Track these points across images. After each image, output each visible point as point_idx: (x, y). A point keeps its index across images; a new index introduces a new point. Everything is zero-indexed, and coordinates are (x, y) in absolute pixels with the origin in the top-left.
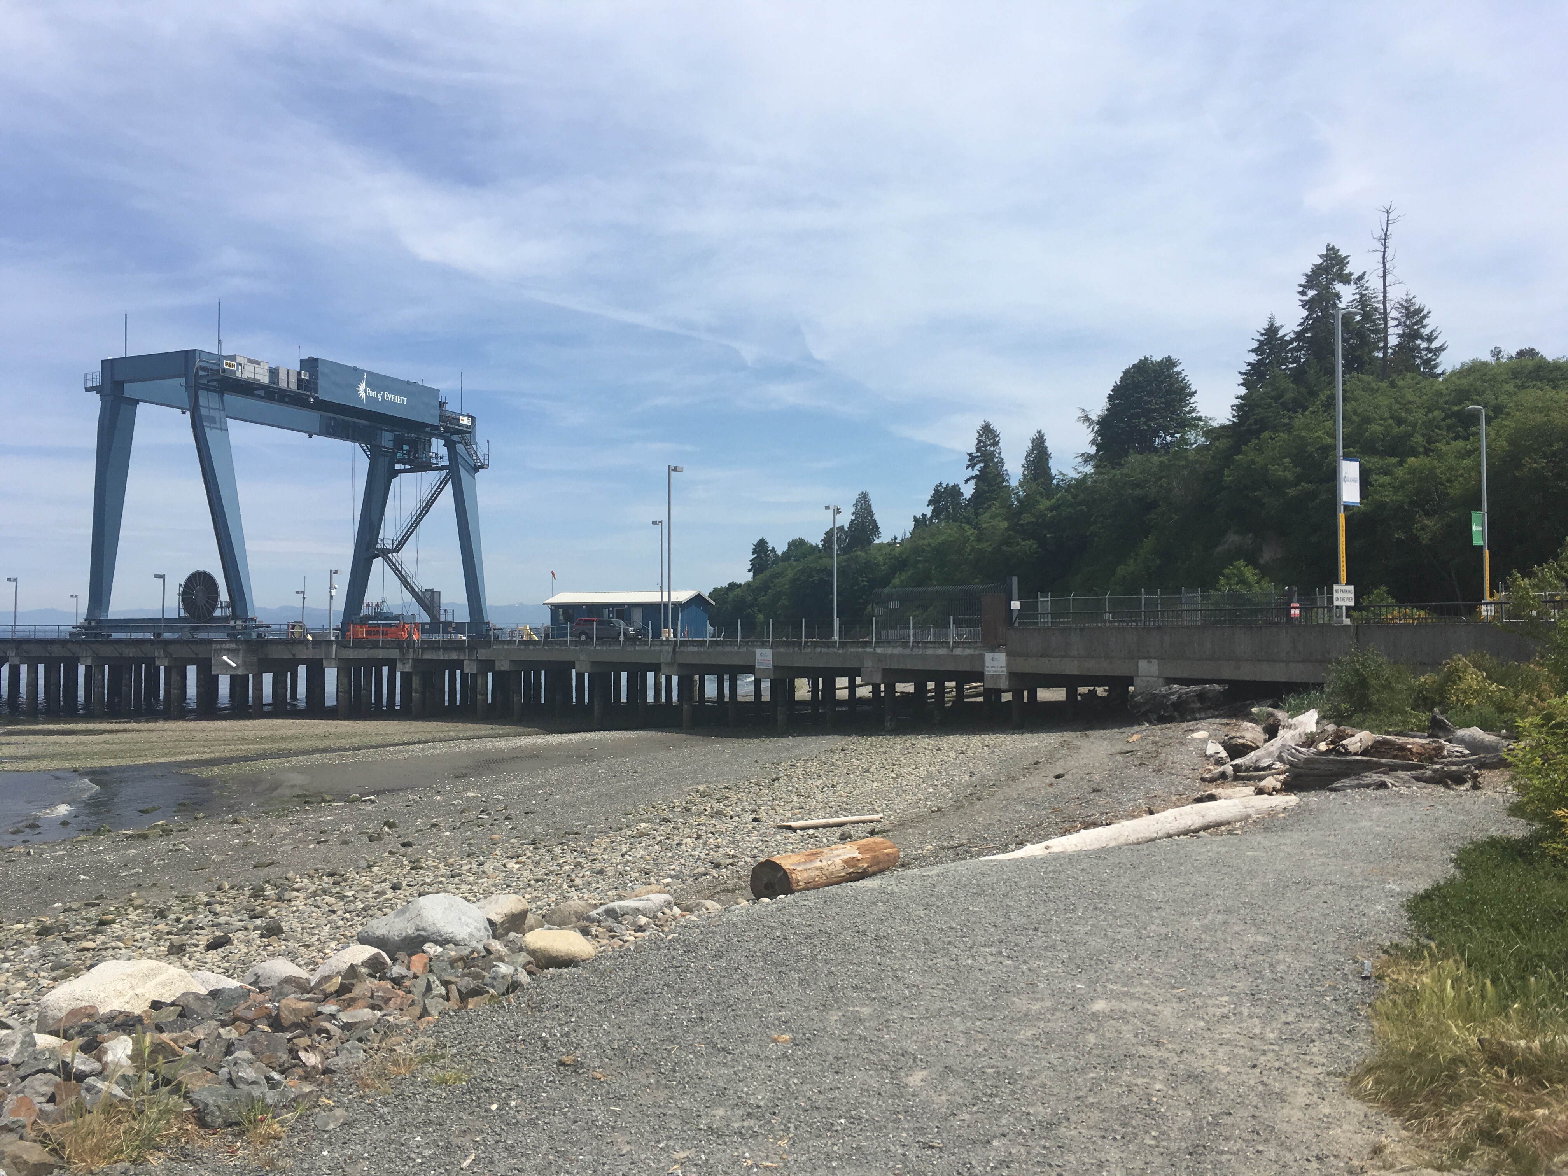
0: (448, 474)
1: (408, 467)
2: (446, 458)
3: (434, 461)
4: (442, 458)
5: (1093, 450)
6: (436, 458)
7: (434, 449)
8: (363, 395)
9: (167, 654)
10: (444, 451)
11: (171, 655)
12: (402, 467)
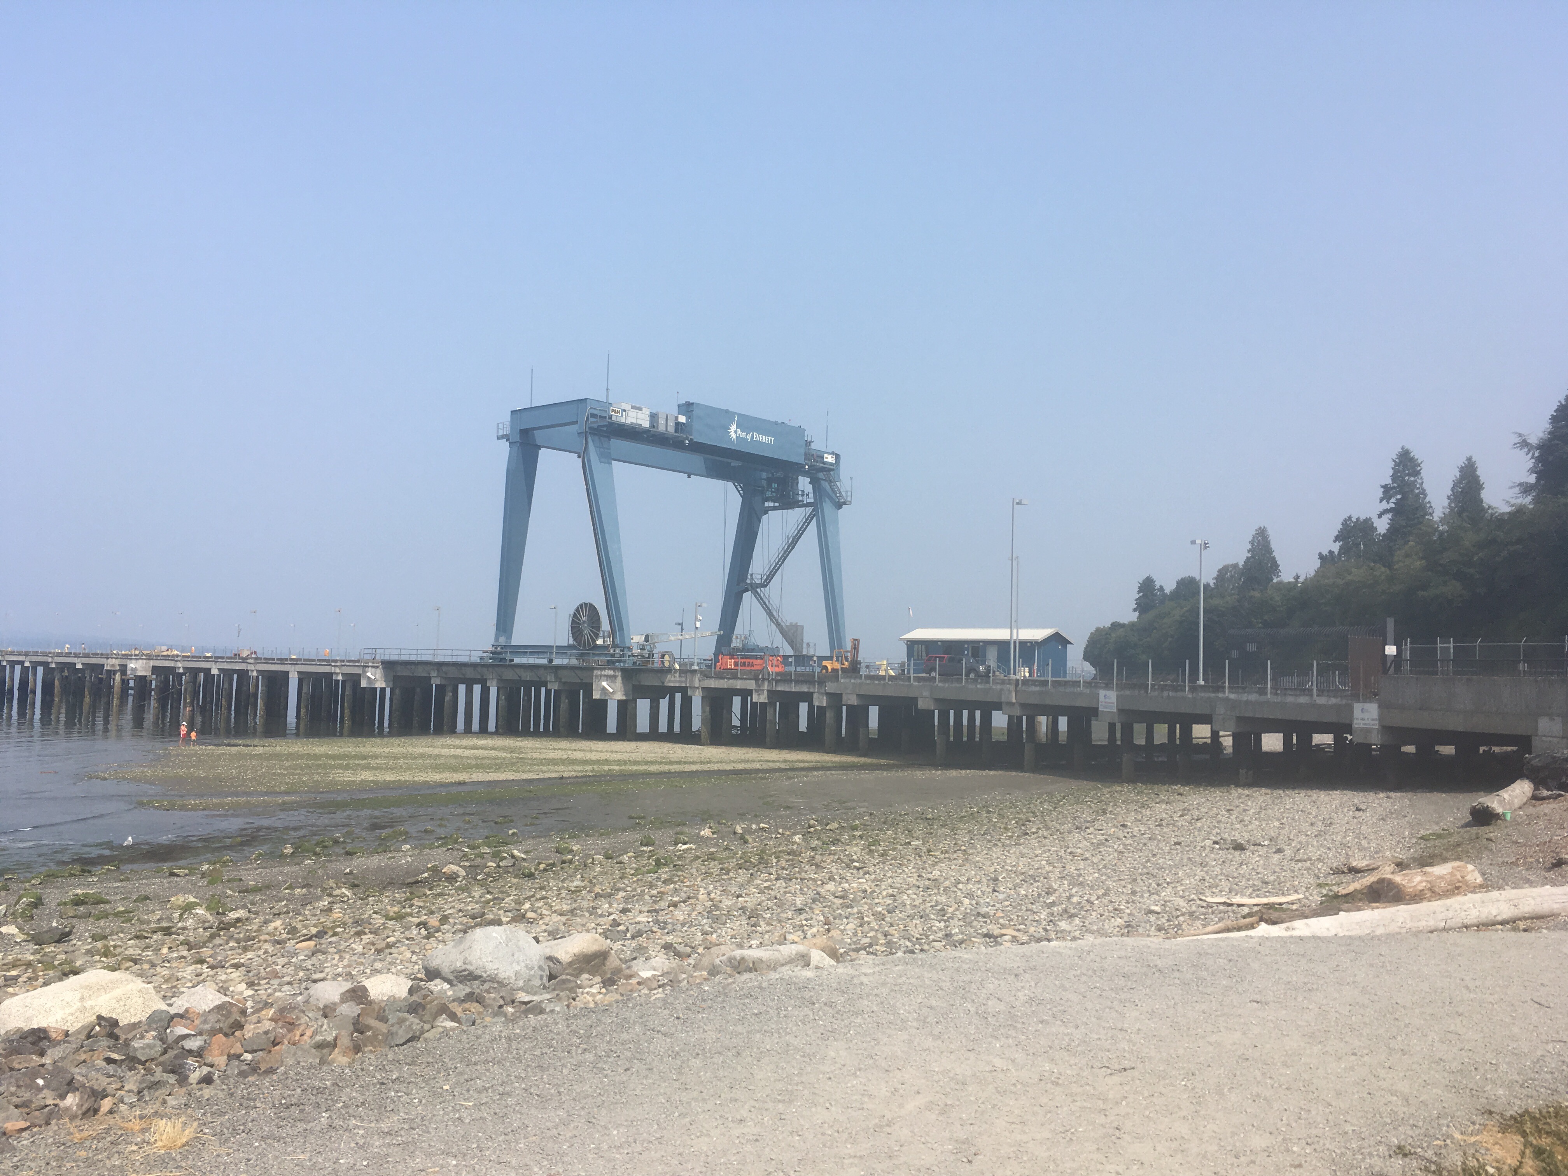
0: (813, 511)
1: (777, 504)
2: (811, 495)
3: (800, 498)
4: (807, 495)
5: (1532, 479)
6: (803, 495)
7: (800, 487)
8: (733, 436)
9: (558, 679)
10: (809, 488)
11: (561, 679)
12: (771, 504)
